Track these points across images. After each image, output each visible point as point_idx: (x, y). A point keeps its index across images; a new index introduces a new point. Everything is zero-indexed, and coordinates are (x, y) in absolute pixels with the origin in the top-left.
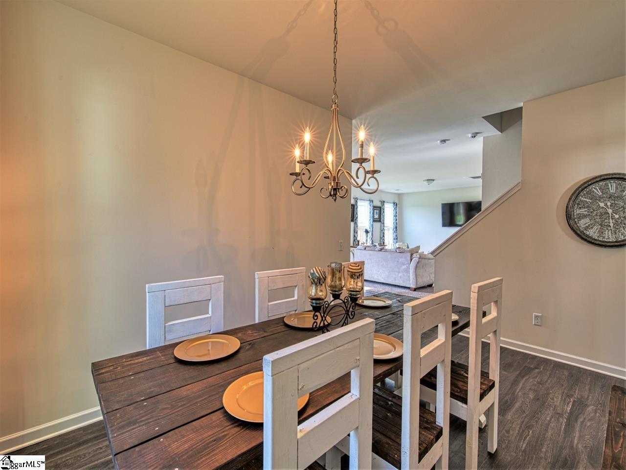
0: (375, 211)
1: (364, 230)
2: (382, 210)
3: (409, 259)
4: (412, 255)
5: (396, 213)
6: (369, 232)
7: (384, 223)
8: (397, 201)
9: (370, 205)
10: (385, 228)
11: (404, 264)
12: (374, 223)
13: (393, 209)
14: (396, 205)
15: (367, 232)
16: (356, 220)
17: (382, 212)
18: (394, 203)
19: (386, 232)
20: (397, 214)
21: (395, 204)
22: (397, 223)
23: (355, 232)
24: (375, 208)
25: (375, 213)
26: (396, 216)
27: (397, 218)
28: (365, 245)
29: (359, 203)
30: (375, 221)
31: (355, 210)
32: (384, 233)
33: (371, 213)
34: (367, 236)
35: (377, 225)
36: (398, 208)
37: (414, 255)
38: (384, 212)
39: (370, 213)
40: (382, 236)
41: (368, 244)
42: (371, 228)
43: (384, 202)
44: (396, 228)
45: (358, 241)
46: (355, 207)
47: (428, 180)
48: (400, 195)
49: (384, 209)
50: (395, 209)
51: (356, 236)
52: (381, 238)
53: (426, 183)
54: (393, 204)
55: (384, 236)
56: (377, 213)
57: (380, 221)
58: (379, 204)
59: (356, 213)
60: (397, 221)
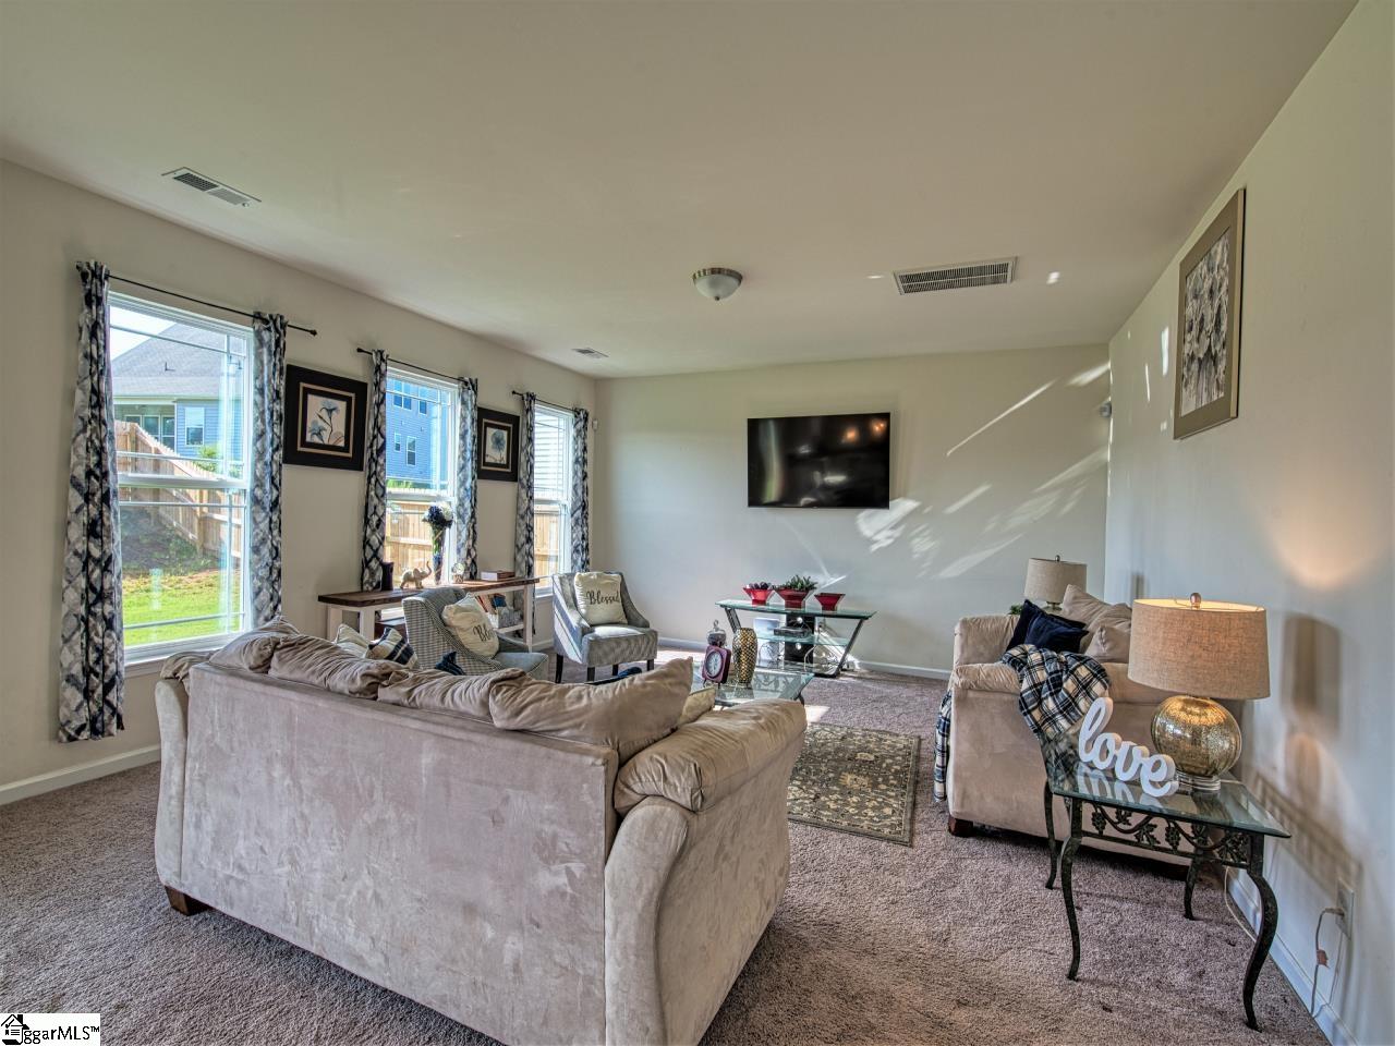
0: (491, 432)
1: (427, 513)
2: (523, 431)
3: (597, 808)
4: (623, 761)
5: (585, 450)
6: (448, 523)
7: (530, 487)
8: (586, 405)
9: (464, 403)
10: (537, 508)
11: (548, 852)
12: (485, 485)
13: (573, 432)
14: (586, 419)
15: (439, 521)
16: (373, 460)
17: (523, 441)
18: (577, 412)
19: (539, 523)
20: (589, 456)
21: (581, 417)
22: (585, 490)
23: (367, 521)
24: (485, 418)
25: (490, 443)
26: (585, 461)
27: (588, 468)
28: (429, 583)
29: (396, 383)
30: (484, 471)
31: (370, 411)
32: (530, 529)
33: (469, 439)
34: (439, 542)
35: (500, 494)
36: (590, 433)
37: (647, 771)
38: (530, 440)
39: (463, 437)
40: (523, 539)
41: (448, 581)
42: (467, 504)
43: (532, 397)
44: (584, 507)
45: (388, 569)
46: (372, 398)
47: (713, 271)
48: (599, 384)
49: (530, 429)
50: (581, 433)
51: (374, 540)
52: (518, 548)
53: (703, 288)
54: (571, 415)
55: (529, 540)
56: (498, 442)
57: (513, 477)
58: (510, 406)
59: (377, 427)
60: (589, 481)
